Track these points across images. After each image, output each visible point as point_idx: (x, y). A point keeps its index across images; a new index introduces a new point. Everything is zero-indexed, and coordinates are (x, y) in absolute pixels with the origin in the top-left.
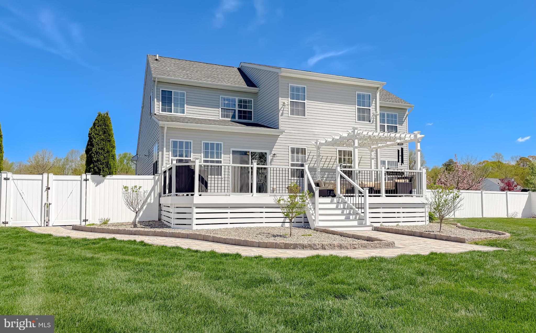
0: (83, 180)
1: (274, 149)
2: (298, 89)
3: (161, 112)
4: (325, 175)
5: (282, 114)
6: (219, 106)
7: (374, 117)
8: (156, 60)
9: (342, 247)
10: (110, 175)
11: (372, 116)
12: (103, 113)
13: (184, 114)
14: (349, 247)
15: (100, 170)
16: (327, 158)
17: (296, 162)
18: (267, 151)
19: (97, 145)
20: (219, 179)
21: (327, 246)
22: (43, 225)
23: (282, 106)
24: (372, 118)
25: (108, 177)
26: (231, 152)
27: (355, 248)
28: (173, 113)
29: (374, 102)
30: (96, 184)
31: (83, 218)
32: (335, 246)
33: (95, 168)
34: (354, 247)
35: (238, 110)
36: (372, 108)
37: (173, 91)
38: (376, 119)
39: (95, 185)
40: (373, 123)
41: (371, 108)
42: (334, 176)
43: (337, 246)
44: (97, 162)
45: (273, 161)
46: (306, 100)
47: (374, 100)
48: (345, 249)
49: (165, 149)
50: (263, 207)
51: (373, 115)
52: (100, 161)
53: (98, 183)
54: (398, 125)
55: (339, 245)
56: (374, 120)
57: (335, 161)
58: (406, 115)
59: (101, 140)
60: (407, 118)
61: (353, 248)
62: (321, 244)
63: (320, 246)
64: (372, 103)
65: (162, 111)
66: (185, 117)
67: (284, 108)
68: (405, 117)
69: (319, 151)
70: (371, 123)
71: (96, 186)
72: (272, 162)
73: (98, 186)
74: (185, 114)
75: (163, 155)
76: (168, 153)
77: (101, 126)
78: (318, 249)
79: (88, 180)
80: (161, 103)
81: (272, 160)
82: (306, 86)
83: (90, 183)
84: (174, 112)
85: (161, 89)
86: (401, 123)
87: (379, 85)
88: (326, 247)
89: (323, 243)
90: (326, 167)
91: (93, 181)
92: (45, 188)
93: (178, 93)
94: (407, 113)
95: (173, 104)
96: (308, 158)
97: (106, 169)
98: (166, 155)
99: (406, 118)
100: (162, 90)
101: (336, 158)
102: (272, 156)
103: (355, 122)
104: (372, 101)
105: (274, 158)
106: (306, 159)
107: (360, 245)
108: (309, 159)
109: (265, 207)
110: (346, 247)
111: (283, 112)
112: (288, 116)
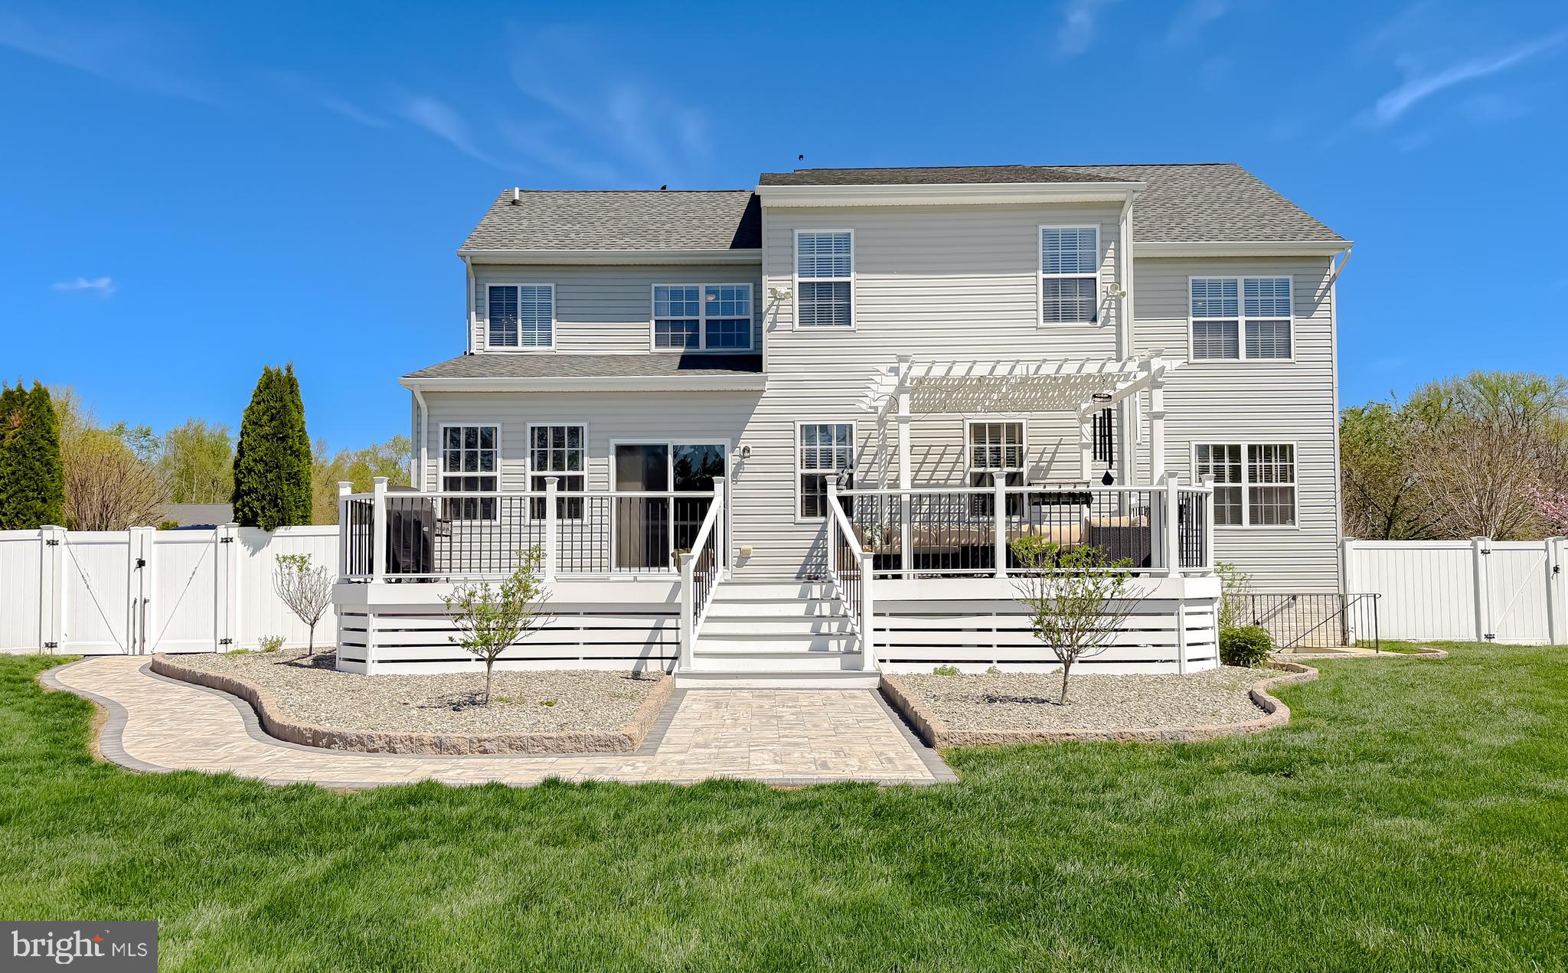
0: (219, 540)
1: (745, 435)
2: (824, 243)
3: (488, 348)
4: (923, 507)
5: (774, 323)
6: (650, 314)
7: (1110, 304)
8: (514, 202)
9: (443, 747)
10: (284, 527)
11: (1104, 301)
12: (278, 365)
13: (550, 348)
14: (465, 748)
15: (256, 514)
16: (929, 450)
17: (821, 468)
18: (726, 442)
19: (251, 450)
20: (577, 530)
21: (402, 742)
22: (131, 653)
23: (774, 301)
24: (1102, 308)
25: (281, 531)
26: (613, 450)
27: (485, 752)
28: (520, 347)
29: (1111, 253)
30: (251, 549)
31: (221, 636)
32: (423, 745)
33: (246, 510)
34: (482, 749)
35: (707, 320)
36: (1103, 277)
37: (519, 286)
38: (1119, 309)
39: (250, 552)
40: (1104, 324)
41: (1097, 275)
42: (954, 507)
43: (431, 745)
44: (250, 495)
45: (741, 471)
46: (852, 274)
47: (1112, 246)
48: (451, 754)
49: (424, 450)
50: (578, 614)
51: (1108, 296)
52: (256, 492)
53: (256, 548)
54: (1292, 318)
55: (435, 740)
56: (1113, 312)
57: (958, 458)
58: (1327, 279)
59: (262, 437)
60: (1333, 287)
61: (480, 752)
62: (387, 736)
63: (382, 743)
64: (1103, 258)
65: (490, 345)
66: (554, 353)
67: (778, 306)
68: (1323, 285)
69: (884, 430)
70: (1099, 323)
71: (252, 554)
72: (740, 474)
73: (258, 554)
74: (552, 348)
75: (419, 467)
76: (433, 462)
77: (264, 402)
78: (375, 751)
79: (231, 540)
80: (487, 321)
81: (739, 466)
82: (852, 231)
83: (238, 548)
84: (525, 344)
85: (488, 285)
86: (1307, 309)
87: (1121, 192)
88: (399, 746)
89: (392, 734)
90: (926, 481)
91: (244, 543)
92: (134, 563)
93: (532, 289)
94: (1332, 270)
95: (520, 321)
96: (860, 455)
97: (273, 512)
98: (429, 468)
99: (1328, 288)
100: (490, 287)
101: (963, 449)
102: (740, 456)
103: (1036, 327)
104: (1104, 250)
105: (746, 461)
106: (855, 457)
107: (503, 742)
108: (864, 459)
109: (584, 614)
110: (454, 747)
111: (775, 319)
112: (792, 330)
